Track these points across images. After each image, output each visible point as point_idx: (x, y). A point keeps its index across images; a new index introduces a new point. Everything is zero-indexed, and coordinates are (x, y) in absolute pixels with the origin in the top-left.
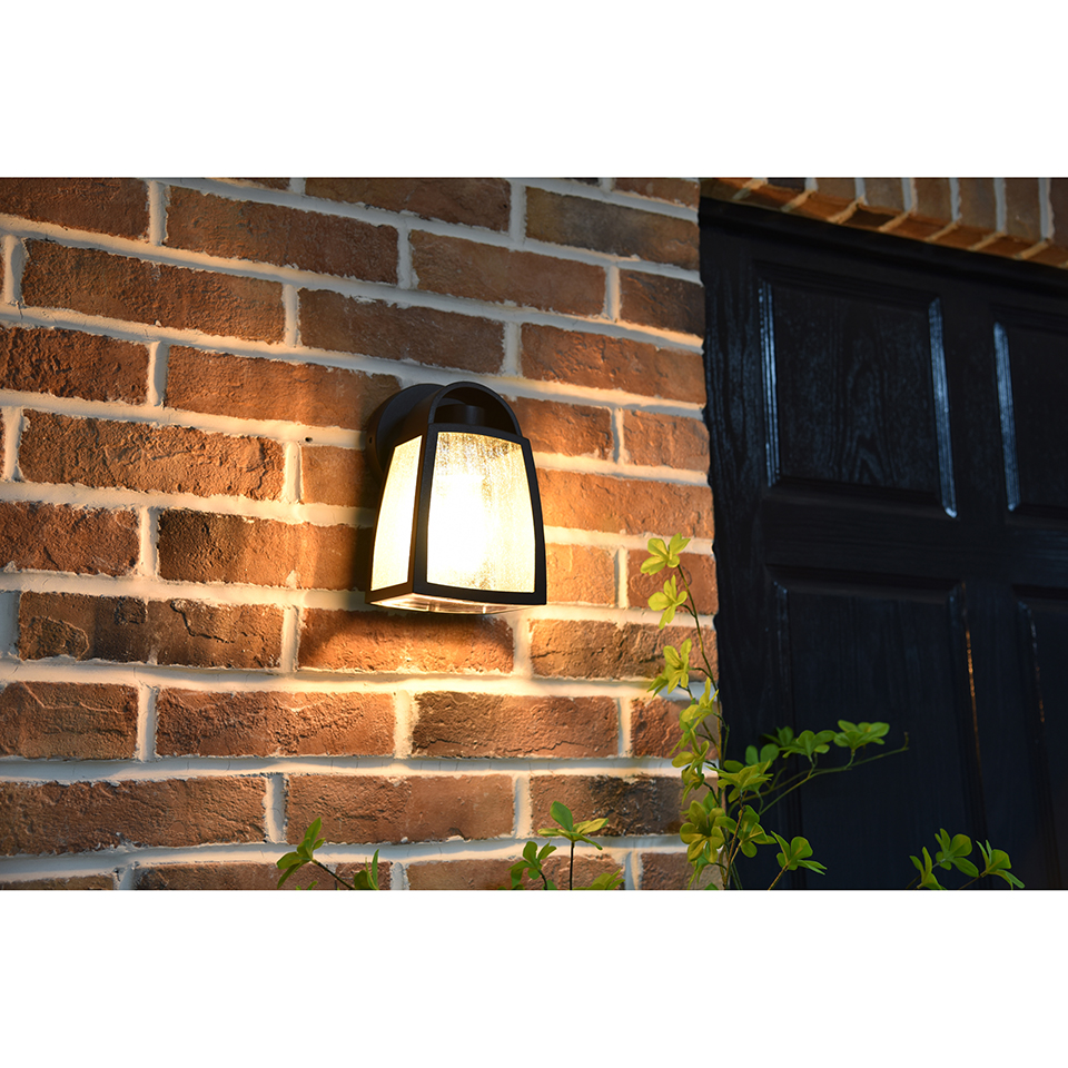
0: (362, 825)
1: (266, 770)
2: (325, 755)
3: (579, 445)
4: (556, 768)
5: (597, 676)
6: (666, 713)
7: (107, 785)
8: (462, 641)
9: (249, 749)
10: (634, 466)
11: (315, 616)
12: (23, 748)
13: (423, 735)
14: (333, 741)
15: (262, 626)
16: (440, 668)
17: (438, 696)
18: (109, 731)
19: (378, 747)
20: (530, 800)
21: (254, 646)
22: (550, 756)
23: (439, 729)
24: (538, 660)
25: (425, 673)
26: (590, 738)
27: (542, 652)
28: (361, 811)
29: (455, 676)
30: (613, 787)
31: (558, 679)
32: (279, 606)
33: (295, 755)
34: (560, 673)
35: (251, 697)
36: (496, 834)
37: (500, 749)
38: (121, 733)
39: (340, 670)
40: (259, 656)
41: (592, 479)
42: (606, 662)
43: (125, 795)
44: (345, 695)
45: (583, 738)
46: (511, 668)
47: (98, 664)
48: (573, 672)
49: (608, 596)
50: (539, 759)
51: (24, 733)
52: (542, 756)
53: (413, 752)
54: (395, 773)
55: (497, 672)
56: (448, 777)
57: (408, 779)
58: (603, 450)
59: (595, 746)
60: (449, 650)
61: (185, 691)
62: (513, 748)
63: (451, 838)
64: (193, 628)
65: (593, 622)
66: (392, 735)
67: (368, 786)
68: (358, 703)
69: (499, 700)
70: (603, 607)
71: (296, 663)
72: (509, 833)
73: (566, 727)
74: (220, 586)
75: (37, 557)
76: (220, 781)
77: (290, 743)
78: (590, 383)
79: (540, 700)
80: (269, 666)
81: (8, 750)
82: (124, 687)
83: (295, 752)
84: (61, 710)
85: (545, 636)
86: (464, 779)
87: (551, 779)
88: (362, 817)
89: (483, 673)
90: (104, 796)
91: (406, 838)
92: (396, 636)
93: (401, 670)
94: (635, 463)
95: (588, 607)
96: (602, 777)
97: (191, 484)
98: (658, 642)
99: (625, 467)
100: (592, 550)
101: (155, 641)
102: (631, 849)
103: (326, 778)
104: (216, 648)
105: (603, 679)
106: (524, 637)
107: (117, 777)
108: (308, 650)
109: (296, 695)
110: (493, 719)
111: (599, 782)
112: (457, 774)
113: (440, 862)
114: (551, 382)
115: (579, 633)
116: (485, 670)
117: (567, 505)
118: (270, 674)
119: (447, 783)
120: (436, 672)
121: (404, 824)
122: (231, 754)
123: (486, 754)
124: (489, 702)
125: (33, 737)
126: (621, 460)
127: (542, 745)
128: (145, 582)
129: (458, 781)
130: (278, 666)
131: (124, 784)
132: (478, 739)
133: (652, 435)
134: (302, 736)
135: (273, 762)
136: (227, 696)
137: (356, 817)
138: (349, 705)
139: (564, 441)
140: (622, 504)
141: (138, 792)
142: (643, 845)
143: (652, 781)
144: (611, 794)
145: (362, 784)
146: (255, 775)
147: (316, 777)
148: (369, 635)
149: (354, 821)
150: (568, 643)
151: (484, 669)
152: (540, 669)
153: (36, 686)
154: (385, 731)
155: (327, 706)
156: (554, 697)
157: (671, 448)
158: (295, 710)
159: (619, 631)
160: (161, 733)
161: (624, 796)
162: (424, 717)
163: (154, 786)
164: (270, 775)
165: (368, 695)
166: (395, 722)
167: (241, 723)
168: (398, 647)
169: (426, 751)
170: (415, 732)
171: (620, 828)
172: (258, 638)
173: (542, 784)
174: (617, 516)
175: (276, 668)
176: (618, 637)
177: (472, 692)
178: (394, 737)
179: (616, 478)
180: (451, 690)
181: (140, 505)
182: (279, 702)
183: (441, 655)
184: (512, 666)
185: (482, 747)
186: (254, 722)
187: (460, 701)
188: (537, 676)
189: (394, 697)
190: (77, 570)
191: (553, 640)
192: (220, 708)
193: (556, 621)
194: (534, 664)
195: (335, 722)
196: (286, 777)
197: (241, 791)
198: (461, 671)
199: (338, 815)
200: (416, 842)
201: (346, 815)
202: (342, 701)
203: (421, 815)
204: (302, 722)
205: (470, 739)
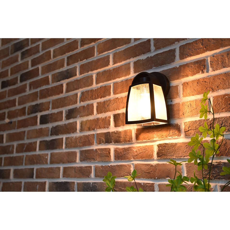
0: (148, 175)
2: (140, 159)
3: (195, 72)
6: (226, 143)
7: (108, 166)
8: (167, 131)
9: (128, 159)
10: (214, 72)
11: (138, 130)
12: (98, 160)
13: (159, 154)
14: (142, 156)
15: (128, 134)
16: (162, 138)
17: (162, 144)
18: (107, 156)
19: (150, 157)
20: (186, 169)
21: (128, 138)
23: (163, 152)
24: (186, 132)
25: (160, 139)
27: (187, 130)
28: (147, 171)
32: (131, 129)
33: (135, 160)
34: (193, 135)
35: (128, 148)
37: (177, 156)
38: (109, 157)
39: (143, 141)
40: (129, 140)
41: (201, 80)
43: (111, 168)
44: (144, 146)
46: (180, 135)
47: (106, 144)
51: (97, 157)
52: (188, 158)
53: (157, 158)
54: (154, 163)
55: (177, 137)
56: (166, 164)
57: (157, 164)
58: (203, 71)
60: (164, 133)
61: (119, 148)
62: (180, 156)
63: (167, 178)
64: (118, 136)
65: (202, 120)
66: (153, 154)
67: (149, 166)
68: (147, 148)
69: (176, 144)
71: (136, 140)
74: (122, 127)
75: (98, 127)
76: (124, 165)
77: (134, 157)
78: (198, 54)
79: (187, 143)
80: (131, 141)
81: (96, 160)
82: (108, 148)
84: (102, 153)
85: (188, 126)
87: (191, 164)
88: (148, 173)
89: (173, 138)
90: (108, 168)
91: (157, 178)
92: (153, 132)
93: (155, 139)
94: (214, 71)
97: (117, 108)
98: (223, 122)
99: (212, 73)
101: (112, 139)
103: (141, 164)
104: (122, 139)
106: (183, 127)
107: (109, 165)
108: (137, 138)
109: (136, 147)
110: (175, 149)
113: (165, 184)
114: (187, 58)
115: (198, 124)
117: (193, 89)
119: (166, 165)
121: (156, 174)
122: (125, 160)
123: (174, 158)
124: (173, 145)
125: (99, 158)
126: (210, 71)
127: (188, 155)
128: (112, 128)
129: (168, 164)
130: (132, 141)
131: (111, 166)
132: (171, 154)
133: (220, 60)
134: (136, 156)
135: (132, 161)
136: (124, 148)
137: (147, 173)
138: (145, 148)
139: (190, 73)
140: (210, 84)
141: (112, 167)
143: (222, 164)
145: (148, 165)
146: (129, 164)
147: (139, 164)
148: (148, 132)
149: (146, 174)
150: (195, 127)
151: (173, 136)
152: (187, 135)
153: (99, 149)
154: (151, 153)
155: (141, 149)
157: (227, 62)
158: (135, 150)
159: (210, 121)
160: (115, 156)
161: (213, 168)
162: (159, 150)
163: (114, 166)
164: (132, 164)
165: (149, 146)
166: (154, 151)
167: (126, 153)
168: (154, 134)
169: (160, 157)
170: (157, 153)
171: (212, 177)
172: (128, 136)
173: (189, 165)
174: (209, 88)
175: (132, 142)
176: (210, 122)
177: (169, 142)
178: (153, 155)
179: (207, 77)
180: (165, 143)
181: (111, 114)
182: (133, 149)
183: (162, 135)
184: (181, 135)
185: (172, 156)
186: (128, 153)
187: (167, 145)
188: (186, 137)
189: (154, 145)
190: (103, 128)
191: (190, 127)
192: (123, 151)
193: (191, 121)
194: (185, 134)
195: (142, 152)
196: (134, 164)
197: (127, 167)
198: (167, 138)
199: (143, 172)
200: (159, 179)
201: (145, 172)
202: (144, 147)
203: (160, 173)
204: (136, 152)
205: (169, 154)
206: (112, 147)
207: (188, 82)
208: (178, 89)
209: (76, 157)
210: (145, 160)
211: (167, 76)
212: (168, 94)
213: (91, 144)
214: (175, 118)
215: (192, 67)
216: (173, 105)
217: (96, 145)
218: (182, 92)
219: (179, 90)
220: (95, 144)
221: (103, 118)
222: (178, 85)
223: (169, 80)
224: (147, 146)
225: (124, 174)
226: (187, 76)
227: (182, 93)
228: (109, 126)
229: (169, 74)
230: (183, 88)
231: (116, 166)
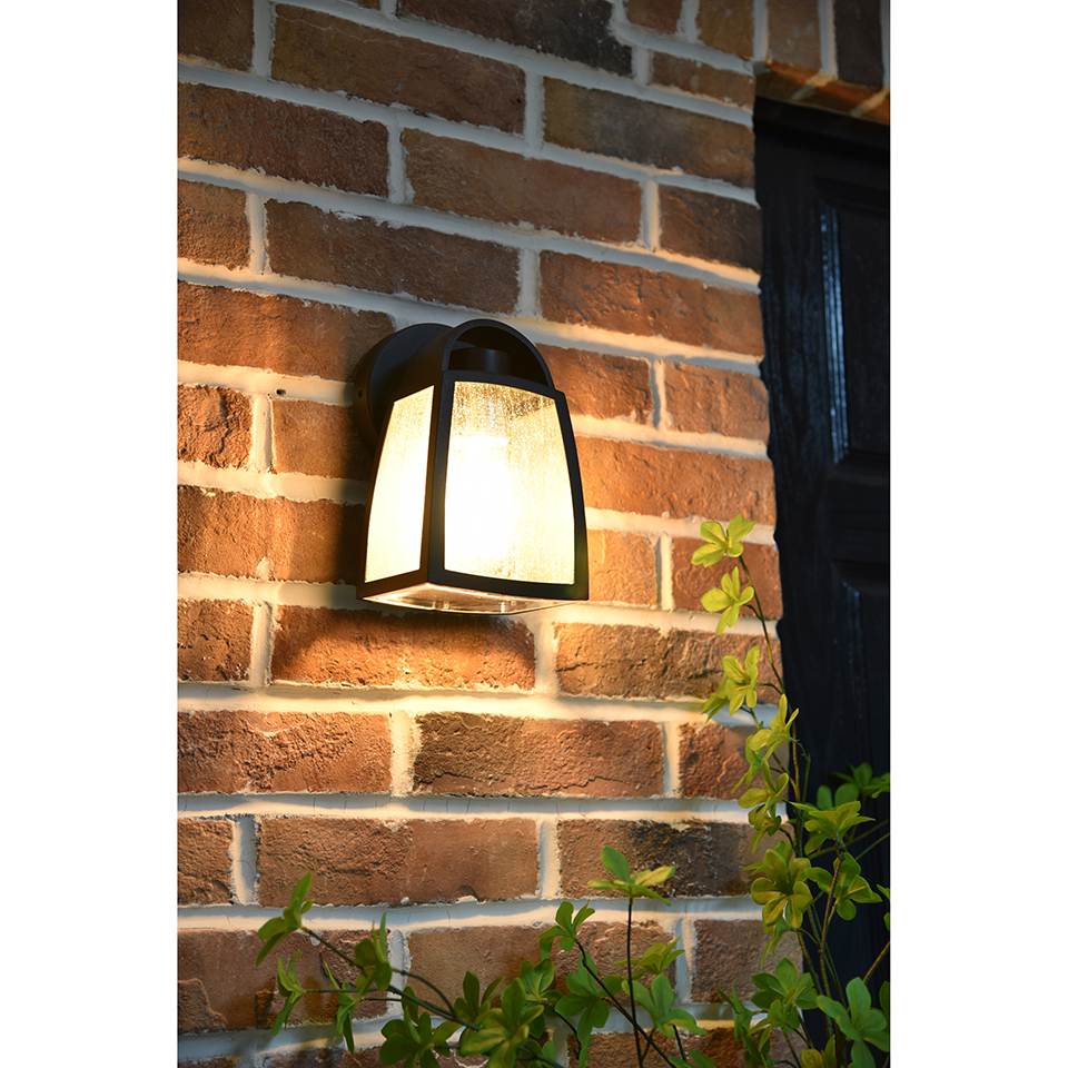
0: (353, 882)
1: (233, 811)
2: (306, 792)
3: (613, 405)
4: (589, 811)
5: (637, 695)
6: (722, 742)
8: (472, 649)
9: (212, 784)
10: (678, 433)
11: (292, 616)
13: (426, 767)
14: (316, 774)
15: (228, 628)
16: (445, 683)
17: (444, 718)
19: (371, 783)
20: (558, 851)
21: (217, 653)
22: (582, 795)
23: (446, 759)
24: (565, 674)
25: (428, 689)
26: (630, 773)
27: (570, 664)
28: (350, 864)
29: (464, 693)
30: (659, 835)
31: (590, 698)
32: (248, 601)
33: (268, 792)
34: (592, 691)
35: (212, 717)
36: (517, 894)
37: (521, 785)
39: (323, 685)
40: (223, 665)
41: (628, 448)
42: (648, 677)
44: (330, 715)
45: (622, 773)
46: (532, 684)
48: (608, 689)
49: (647, 595)
50: (569, 799)
52: (571, 795)
53: (414, 788)
54: (393, 815)
55: (515, 688)
56: (458, 821)
57: (408, 824)
58: (641, 412)
59: (636, 783)
60: (457, 660)
62: (536, 784)
63: (462, 899)
65: (631, 627)
66: (389, 767)
67: (360, 832)
68: (345, 727)
69: (519, 723)
70: (643, 609)
71: (269, 675)
72: (533, 893)
73: (601, 758)
77: (262, 777)
78: (623, 327)
79: (569, 725)
80: (236, 678)
83: (269, 788)
85: (574, 644)
86: (477, 823)
87: (583, 824)
88: (353, 871)
89: (498, 689)
91: (407, 898)
92: (392, 641)
93: (399, 684)
94: (680, 429)
95: (625, 608)
96: (645, 822)
98: (711, 653)
99: (667, 433)
100: (629, 537)
102: (682, 915)
103: (307, 822)
105: (644, 699)
106: (548, 645)
108: (284, 658)
109: (269, 715)
110: (511, 748)
111: (642, 828)
112: (469, 817)
113: (449, 929)
114: (577, 326)
115: (615, 641)
116: (501, 686)
117: (598, 481)
118: (236, 689)
119: (456, 828)
120: (441, 688)
121: (404, 880)
122: (188, 790)
123: (504, 791)
124: (507, 726)
126: (662, 424)
127: (572, 781)
129: (469, 826)
130: (247, 678)
132: (494, 772)
133: (700, 394)
134: (278, 768)
135: (241, 800)
137: (345, 871)
138: (335, 729)
139: (594, 400)
140: (664, 480)
142: (696, 910)
143: (706, 828)
144: (656, 844)
145: (352, 830)
146: (218, 818)
147: (295, 819)
148: (358, 640)
149: (343, 877)
150: (601, 653)
151: (500, 684)
152: (568, 685)
154: (380, 762)
155: (308, 729)
156: (585, 721)
157: (723, 411)
158: (268, 734)
159: (663, 638)
161: (673, 846)
162: (427, 744)
164: (238, 818)
165: (357, 716)
166: (393, 750)
167: (201, 751)
168: (394, 656)
169: (431, 787)
170: (415, 764)
171: (668, 887)
172: (222, 643)
173: (573, 831)
174: (659, 495)
175: (244, 681)
176: (662, 646)
177: (486, 712)
178: (391, 770)
179: (656, 447)
180: (460, 710)
182: (251, 724)
183: (447, 666)
184: (534, 682)
185: (499, 783)
186: (218, 749)
187: (471, 725)
188: (565, 694)
189: (393, 718)
191: (583, 648)
193: (587, 625)
194: (561, 679)
195: (317, 750)
196: (259, 820)
197: (204, 839)
198: (472, 687)
199: (323, 868)
200: (419, 903)
201: (332, 869)
202: (326, 723)
203: (425, 870)
204: (277, 749)
205: (484, 772)
210: (343, 799)
215: (599, 376)
224: (347, 714)
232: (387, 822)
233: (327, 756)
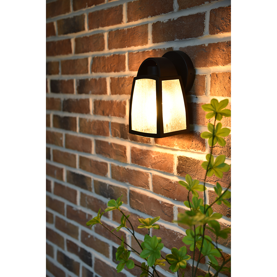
2: (159, 170)
3: (227, 60)
7: (125, 168)
8: (189, 140)
9: (145, 166)
12: (113, 157)
13: (179, 169)
14: (160, 167)
16: (183, 148)
17: (183, 157)
18: (122, 156)
19: (169, 171)
20: (209, 198)
22: (214, 184)
23: (183, 168)
25: (180, 149)
28: (166, 188)
29: (188, 151)
33: (153, 169)
34: (219, 154)
35: (146, 151)
37: (199, 178)
38: (124, 157)
40: (146, 141)
43: (127, 171)
44: (164, 153)
47: (122, 140)
50: (210, 184)
52: (211, 184)
53: (177, 174)
54: (174, 179)
55: (200, 151)
57: (176, 182)
60: (186, 142)
61: (136, 148)
68: (166, 156)
69: (199, 161)
71: (155, 143)
76: (141, 172)
77: (152, 165)
80: (149, 143)
81: (111, 157)
82: (124, 146)
84: (117, 150)
87: (214, 192)
90: (124, 171)
91: (176, 199)
93: (175, 148)
101: (128, 135)
104: (138, 138)
109: (154, 152)
110: (197, 168)
114: (219, 34)
116: (197, 150)
117: (223, 87)
118: (149, 145)
120: (183, 149)
121: (175, 195)
122: (142, 166)
124: (195, 162)
125: (114, 155)
127: (212, 180)
130: (151, 143)
131: (127, 169)
132: (193, 173)
134: (155, 164)
135: (149, 169)
136: (142, 150)
138: (164, 157)
139: (221, 60)
141: (129, 171)
145: (167, 180)
146: (147, 172)
149: (165, 190)
151: (196, 150)
152: (213, 152)
153: (114, 144)
154: (171, 166)
155: (159, 156)
158: (153, 156)
160: (132, 158)
162: (179, 163)
163: (131, 170)
164: (150, 173)
165: (169, 154)
166: (173, 164)
167: (143, 158)
168: (174, 141)
169: (180, 174)
170: (177, 168)
173: (212, 194)
177: (191, 157)
178: (173, 168)
180: (186, 156)
181: (127, 99)
182: (151, 153)
183: (183, 144)
184: (205, 150)
185: (194, 176)
186: (146, 158)
187: (188, 160)
189: (174, 156)
190: (118, 116)
192: (140, 153)
195: (161, 161)
196: (152, 174)
197: (145, 176)
198: (190, 150)
199: (162, 188)
200: (179, 201)
201: (163, 188)
202: (163, 155)
203: (179, 194)
204: (154, 160)
205: (191, 173)
206: (128, 145)
207: (218, 74)
208: (205, 81)
209: (91, 146)
210: (164, 173)
211: (191, 58)
212: (193, 87)
213: (106, 134)
214: (199, 125)
215: (223, 51)
216: (198, 104)
217: (111, 137)
218: (210, 88)
219: (207, 84)
220: (110, 135)
221: (118, 102)
222: (206, 76)
223: (194, 64)
224: (167, 153)
225: (142, 184)
226: (217, 64)
227: (209, 90)
228: (124, 115)
229: (195, 56)
230: (211, 82)
231: (133, 171)
232: (172, 180)
233: (162, 163)
